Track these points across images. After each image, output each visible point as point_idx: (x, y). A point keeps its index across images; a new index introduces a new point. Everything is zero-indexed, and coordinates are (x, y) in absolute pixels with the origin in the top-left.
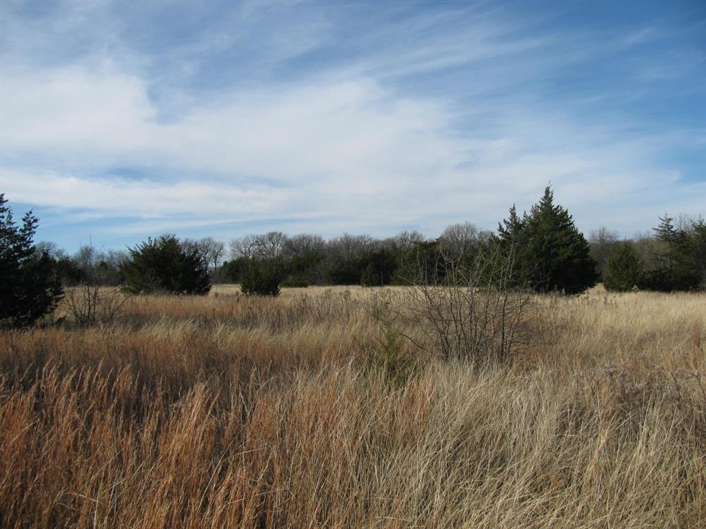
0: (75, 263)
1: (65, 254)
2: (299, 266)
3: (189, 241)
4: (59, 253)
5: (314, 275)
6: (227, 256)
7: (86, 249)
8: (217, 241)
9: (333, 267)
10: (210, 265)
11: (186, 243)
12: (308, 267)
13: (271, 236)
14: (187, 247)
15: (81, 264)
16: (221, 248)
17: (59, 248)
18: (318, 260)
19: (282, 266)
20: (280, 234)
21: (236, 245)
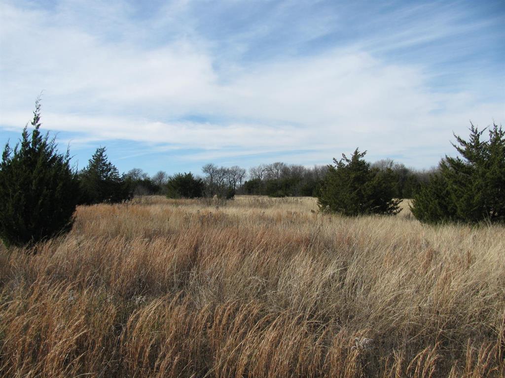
0: (153, 181)
1: (147, 176)
2: (287, 185)
3: (223, 168)
4: (144, 176)
5: (295, 190)
6: (247, 178)
7: (161, 173)
8: (242, 168)
9: (305, 185)
10: (237, 183)
11: (222, 169)
12: (292, 185)
13: (276, 165)
14: (223, 172)
15: (158, 182)
16: (244, 173)
17: (144, 172)
18: (298, 181)
19: (276, 184)
20: (282, 164)
21: (253, 171)
